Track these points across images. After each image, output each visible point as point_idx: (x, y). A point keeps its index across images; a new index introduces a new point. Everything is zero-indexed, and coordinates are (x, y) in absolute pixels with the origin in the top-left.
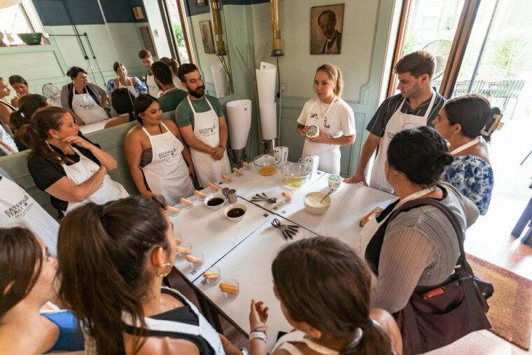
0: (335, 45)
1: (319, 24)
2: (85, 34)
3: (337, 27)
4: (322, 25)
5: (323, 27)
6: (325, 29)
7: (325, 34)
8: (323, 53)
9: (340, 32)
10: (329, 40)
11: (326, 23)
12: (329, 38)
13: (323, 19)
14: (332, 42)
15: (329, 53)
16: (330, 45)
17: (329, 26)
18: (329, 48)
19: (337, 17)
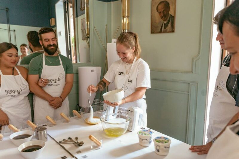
0: (170, 25)
1: (157, 11)
2: (14, 31)
3: (171, 12)
4: (159, 11)
5: (160, 13)
6: (162, 14)
7: (162, 18)
8: (161, 32)
9: (173, 15)
10: (165, 22)
11: (163, 10)
12: (165, 20)
13: (160, 7)
14: (168, 23)
15: (165, 32)
16: (166, 26)
17: (164, 11)
18: (165, 28)
19: (170, 5)
